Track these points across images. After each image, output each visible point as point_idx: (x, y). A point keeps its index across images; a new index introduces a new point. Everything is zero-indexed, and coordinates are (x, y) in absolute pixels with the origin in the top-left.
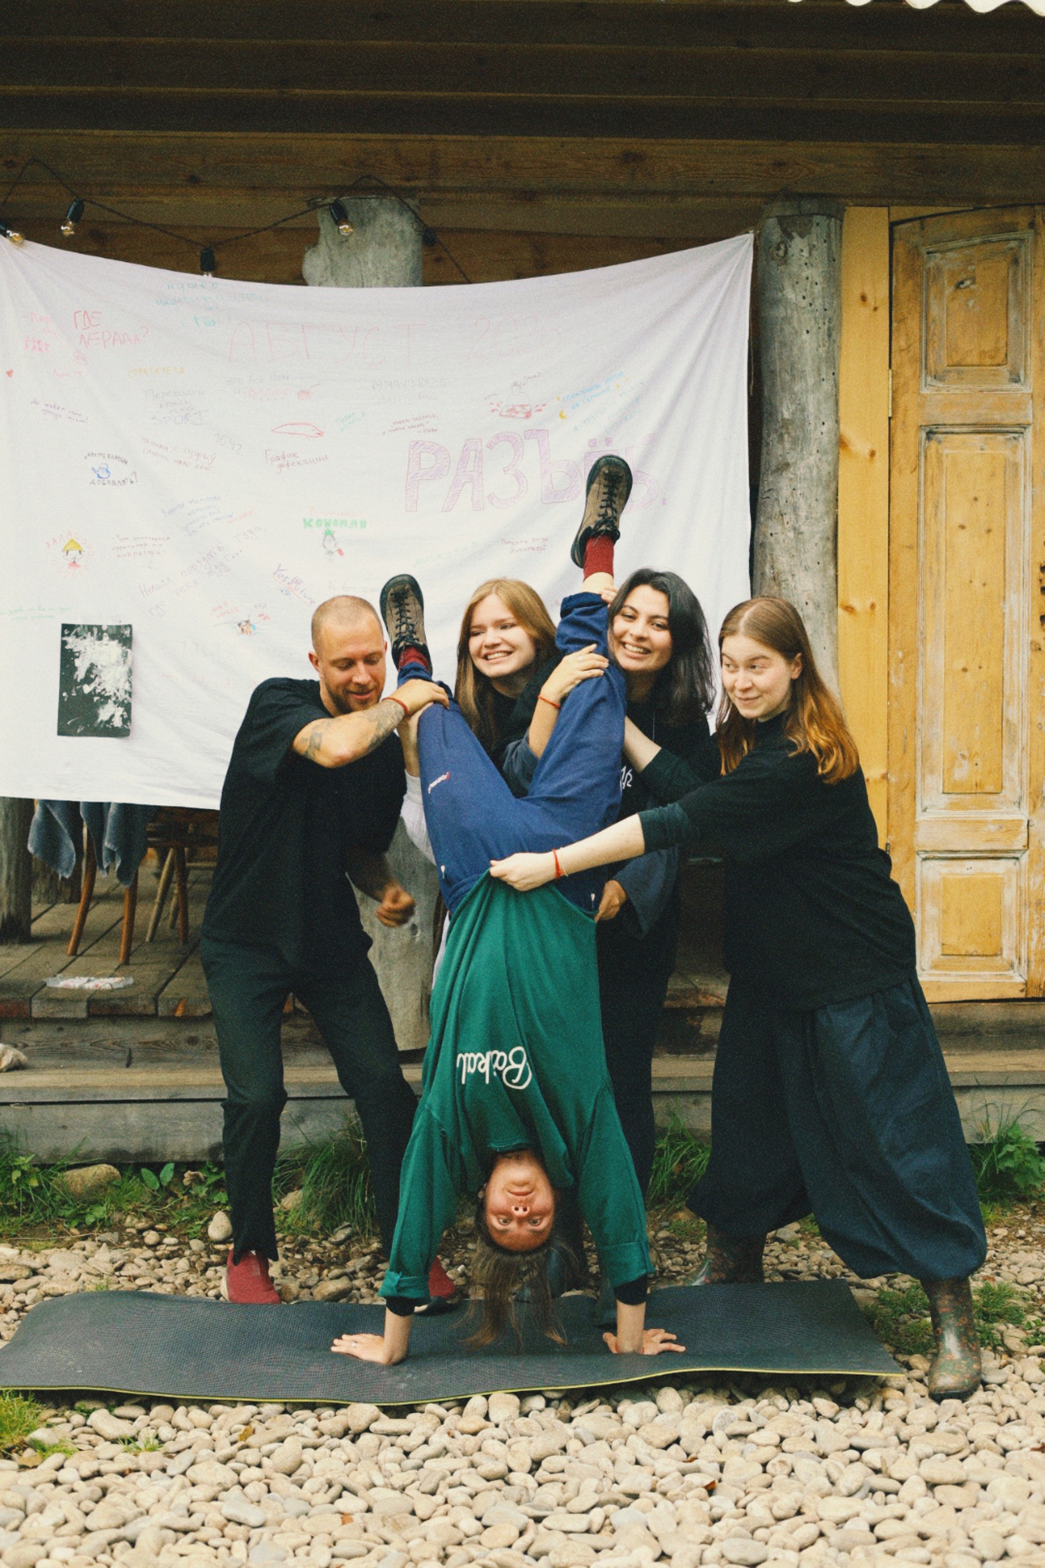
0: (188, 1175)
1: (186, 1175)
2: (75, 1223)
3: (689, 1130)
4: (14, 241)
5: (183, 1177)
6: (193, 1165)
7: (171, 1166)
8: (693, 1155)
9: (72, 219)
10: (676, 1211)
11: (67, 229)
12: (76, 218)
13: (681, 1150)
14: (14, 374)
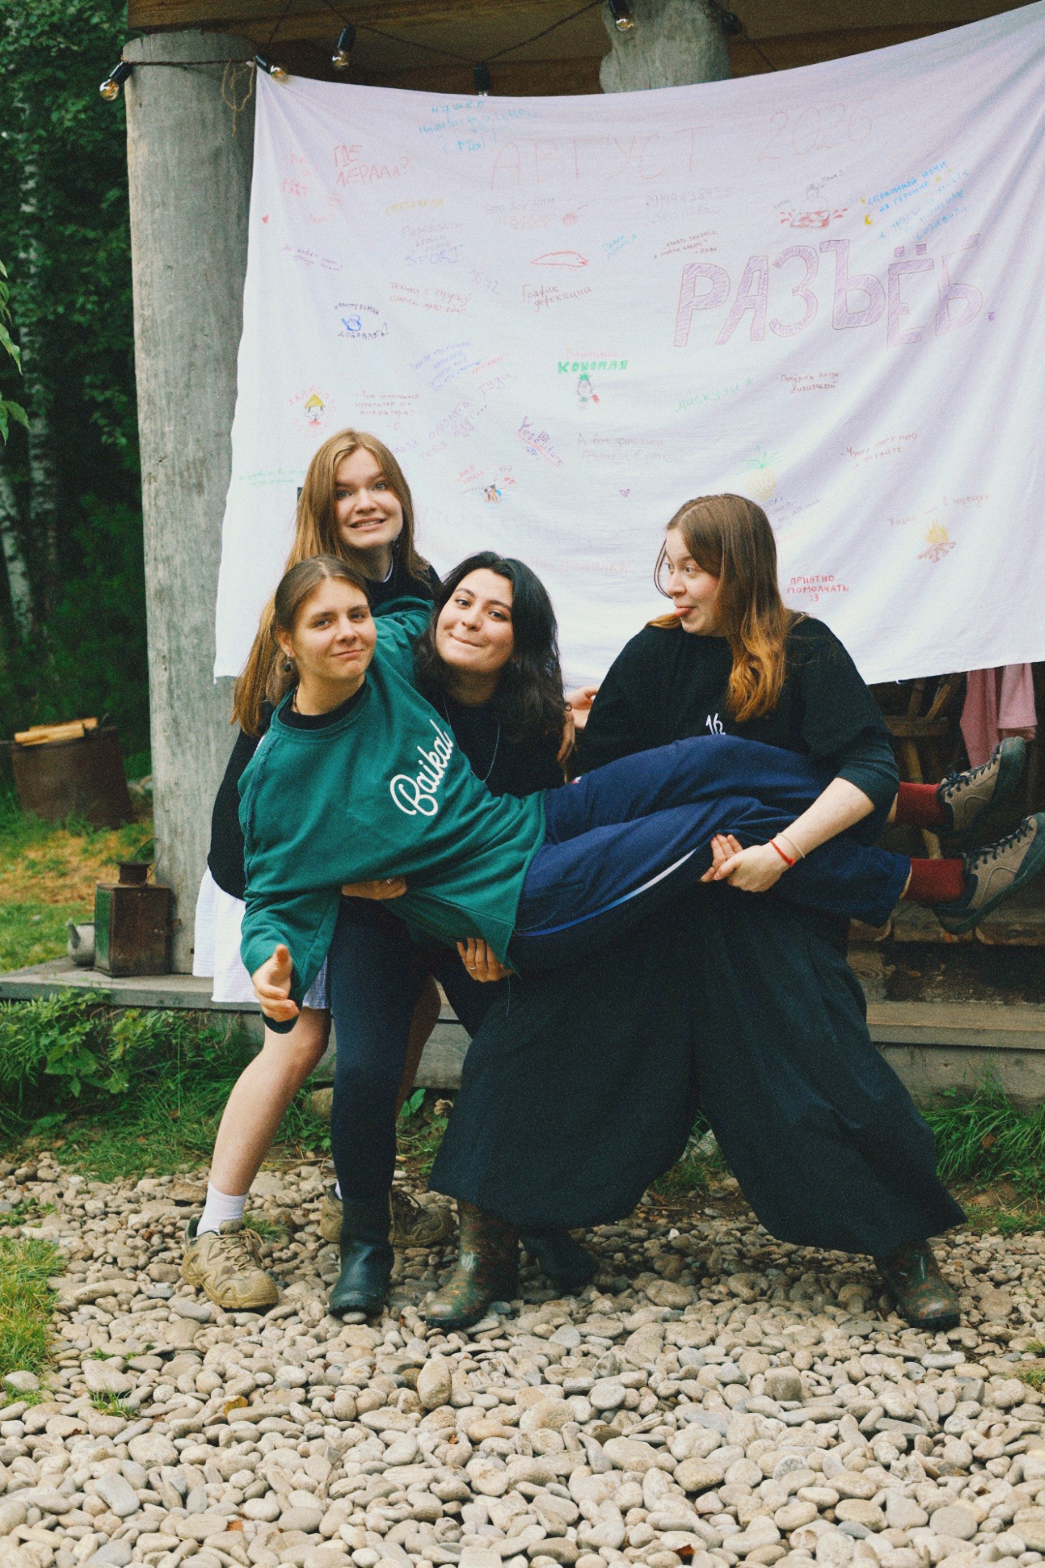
0: (440, 1104)
1: (437, 1103)
2: (312, 1146)
3: (1007, 1095)
4: (276, 77)
5: (435, 1106)
6: (445, 1093)
7: (421, 1093)
8: (1008, 1127)
9: (342, 48)
10: (977, 1193)
11: (338, 60)
12: (348, 45)
13: (993, 1119)
14: (270, 220)
